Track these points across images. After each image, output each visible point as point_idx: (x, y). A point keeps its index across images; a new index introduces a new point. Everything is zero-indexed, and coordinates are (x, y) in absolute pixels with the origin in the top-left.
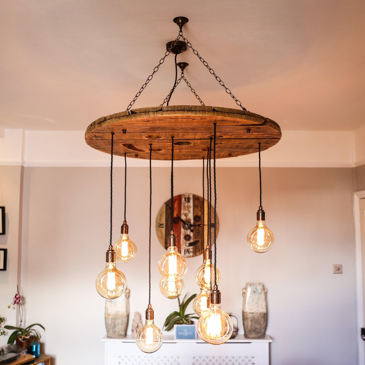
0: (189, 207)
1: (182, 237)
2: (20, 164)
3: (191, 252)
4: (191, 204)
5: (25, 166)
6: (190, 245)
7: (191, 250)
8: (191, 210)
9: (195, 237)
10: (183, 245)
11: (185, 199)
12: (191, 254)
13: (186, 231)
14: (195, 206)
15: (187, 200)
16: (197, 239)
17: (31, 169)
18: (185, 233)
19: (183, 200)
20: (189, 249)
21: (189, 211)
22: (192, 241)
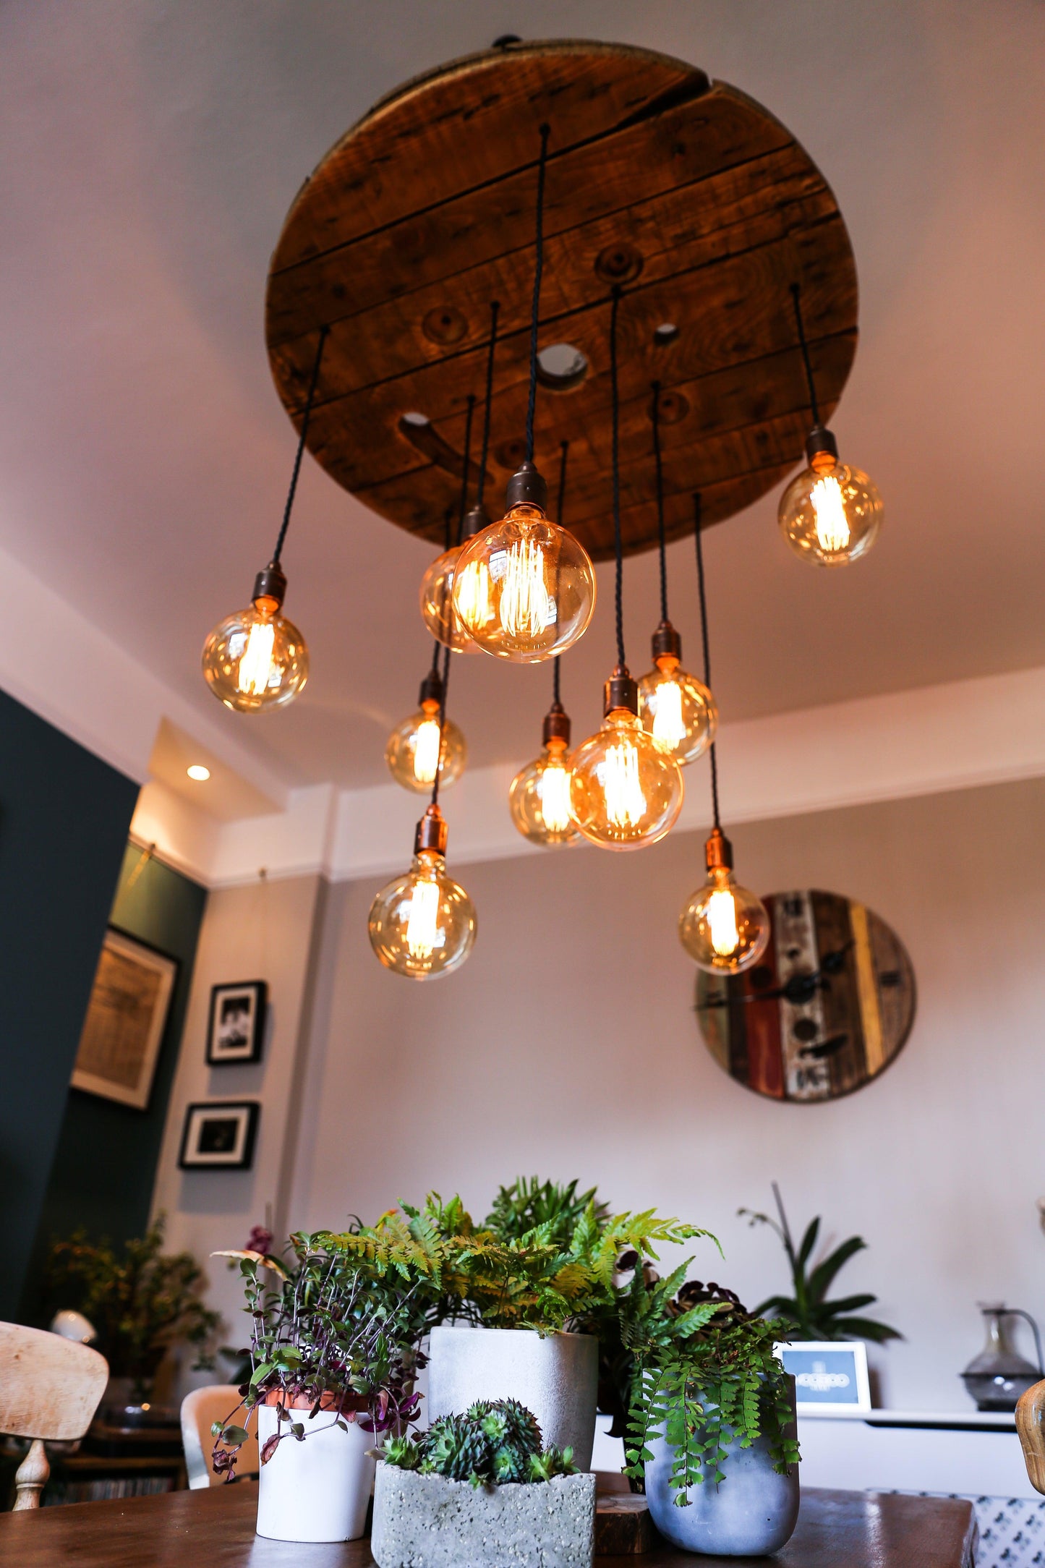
0: (800, 930)
1: (786, 1028)
2: (315, 871)
3: (821, 1077)
4: (808, 917)
5: (334, 878)
6: (818, 1052)
7: (822, 1071)
8: (810, 937)
9: (831, 1021)
10: (792, 1057)
11: (786, 905)
12: (824, 1086)
13: (796, 1008)
14: (819, 924)
15: (792, 908)
16: (839, 1032)
17: (348, 886)
18: (795, 1014)
19: (779, 909)
20: (815, 1067)
21: (803, 943)
22: (821, 1038)
